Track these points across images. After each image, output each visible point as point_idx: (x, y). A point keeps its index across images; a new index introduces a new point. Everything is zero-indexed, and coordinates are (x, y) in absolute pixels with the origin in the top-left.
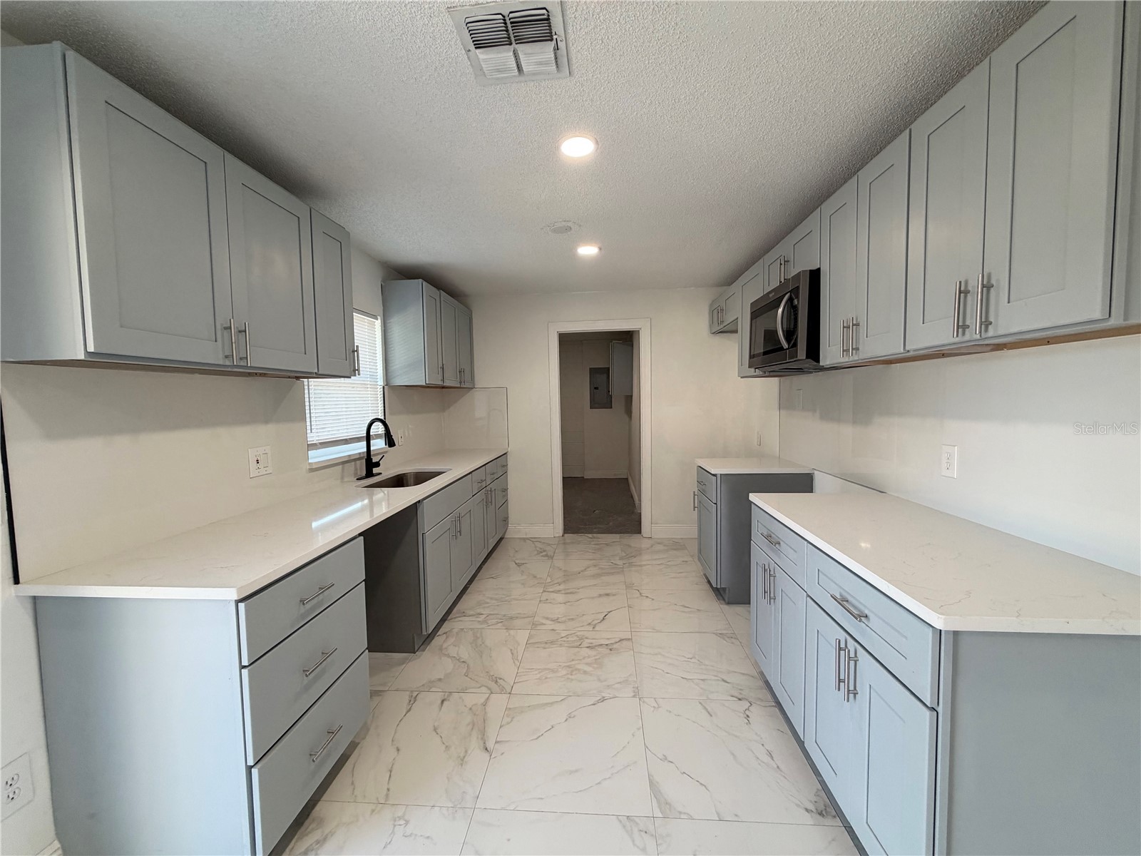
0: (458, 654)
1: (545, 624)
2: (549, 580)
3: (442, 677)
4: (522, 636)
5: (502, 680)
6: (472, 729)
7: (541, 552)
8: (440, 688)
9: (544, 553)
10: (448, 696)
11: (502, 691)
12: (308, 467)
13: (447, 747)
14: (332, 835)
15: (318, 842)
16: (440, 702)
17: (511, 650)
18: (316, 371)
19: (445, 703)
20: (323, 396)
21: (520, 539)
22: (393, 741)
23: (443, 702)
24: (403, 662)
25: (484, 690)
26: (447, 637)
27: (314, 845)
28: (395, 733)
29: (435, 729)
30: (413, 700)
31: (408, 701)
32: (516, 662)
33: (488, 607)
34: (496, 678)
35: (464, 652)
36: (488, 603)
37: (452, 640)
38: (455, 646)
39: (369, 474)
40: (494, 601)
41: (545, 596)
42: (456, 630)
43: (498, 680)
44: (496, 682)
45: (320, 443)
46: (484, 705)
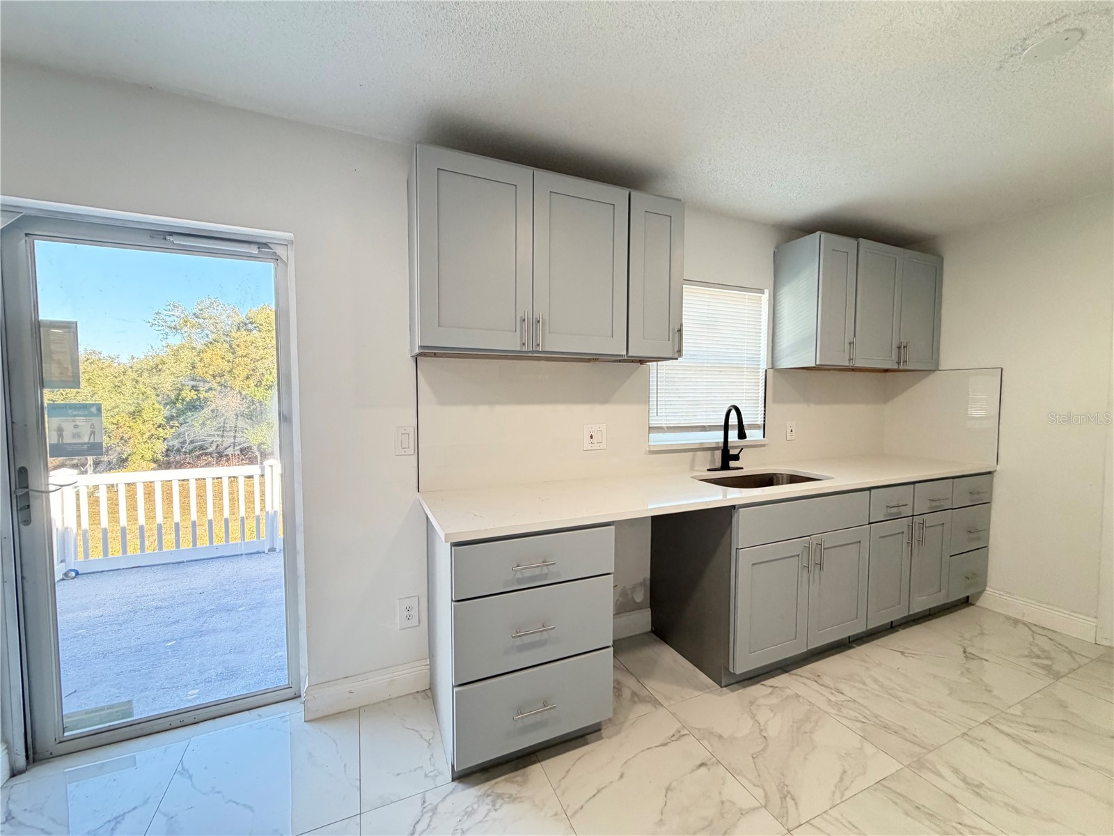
0: (766, 722)
1: (941, 776)
2: (1017, 710)
3: (725, 737)
4: (883, 766)
5: (793, 802)
6: (703, 829)
7: (1039, 657)
8: (712, 746)
9: (1046, 662)
10: (713, 764)
11: (782, 817)
12: (648, 449)
13: (661, 820)
14: (520, 802)
15: (510, 796)
16: (699, 762)
17: (845, 772)
18: (625, 353)
19: (703, 769)
20: (676, 380)
21: (1008, 618)
22: (626, 763)
23: (702, 765)
24: (701, 688)
25: (759, 793)
26: (771, 694)
27: (507, 796)
28: (634, 757)
29: (668, 789)
30: (678, 736)
31: (671, 734)
32: (838, 795)
33: (860, 689)
34: (789, 792)
35: (776, 726)
36: (864, 684)
37: (774, 700)
38: (772, 711)
39: (725, 466)
40: (876, 687)
41: (987, 732)
42: (789, 692)
43: (788, 799)
44: (784, 798)
45: (668, 427)
46: (743, 813)
